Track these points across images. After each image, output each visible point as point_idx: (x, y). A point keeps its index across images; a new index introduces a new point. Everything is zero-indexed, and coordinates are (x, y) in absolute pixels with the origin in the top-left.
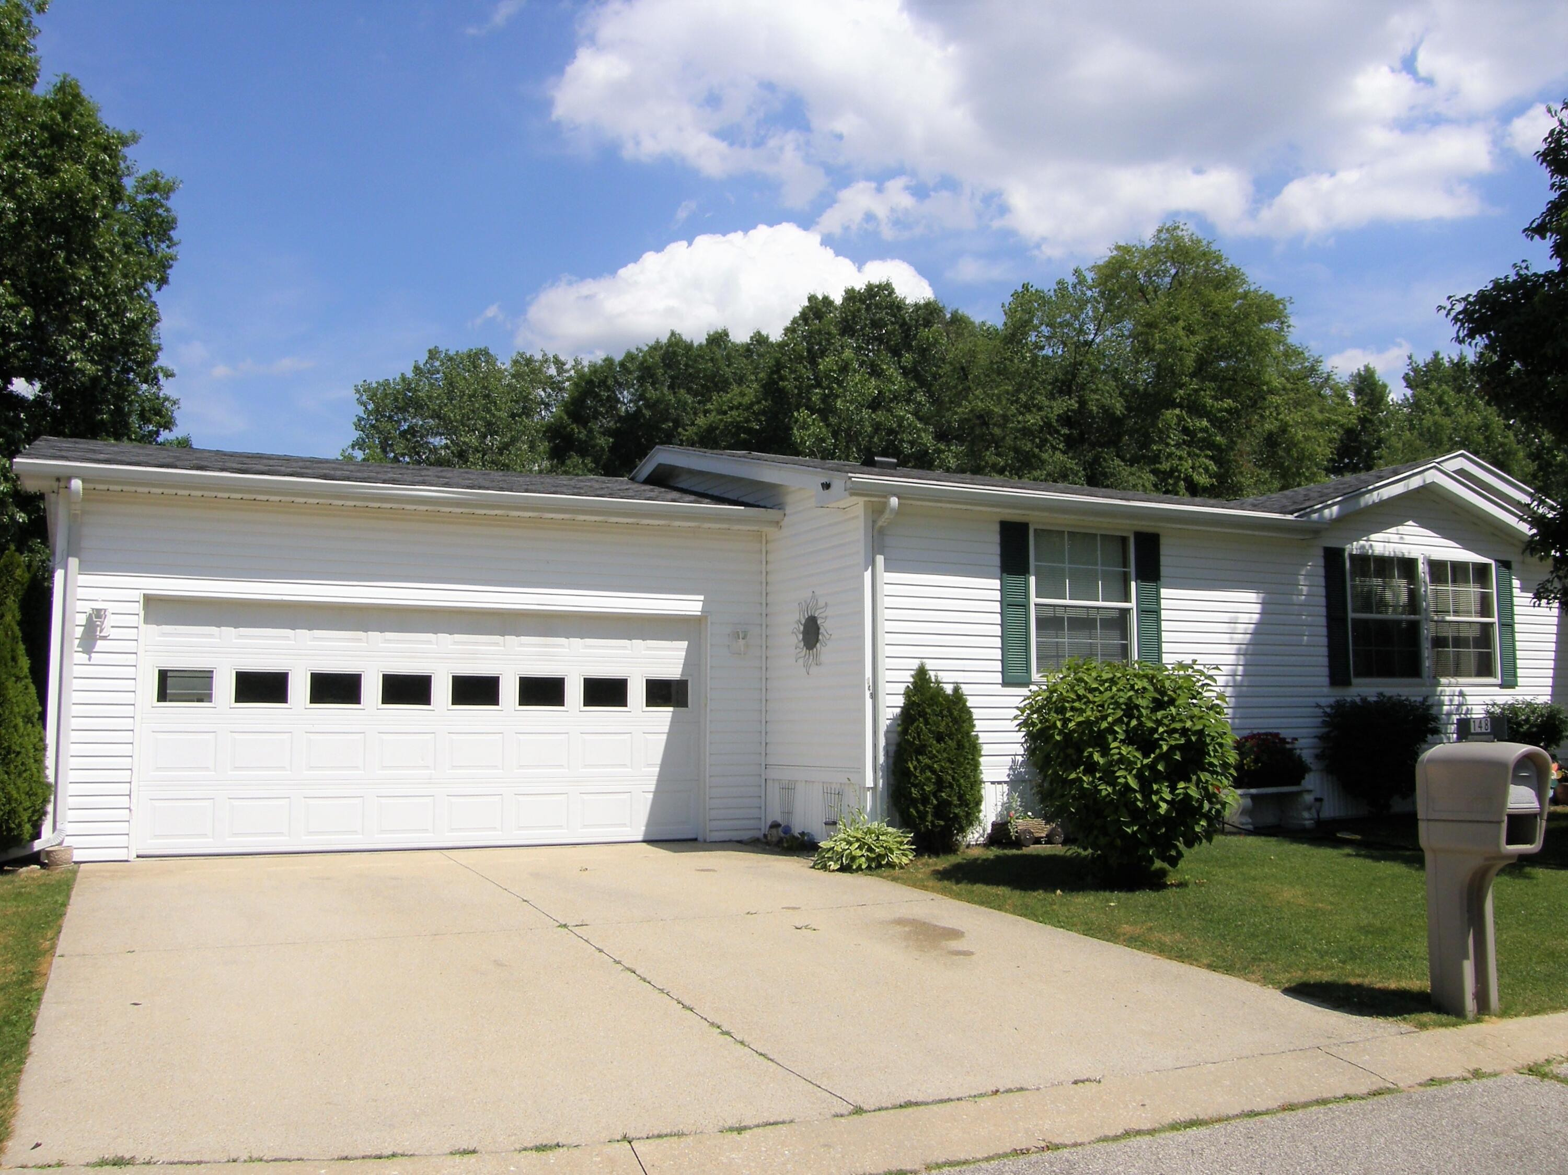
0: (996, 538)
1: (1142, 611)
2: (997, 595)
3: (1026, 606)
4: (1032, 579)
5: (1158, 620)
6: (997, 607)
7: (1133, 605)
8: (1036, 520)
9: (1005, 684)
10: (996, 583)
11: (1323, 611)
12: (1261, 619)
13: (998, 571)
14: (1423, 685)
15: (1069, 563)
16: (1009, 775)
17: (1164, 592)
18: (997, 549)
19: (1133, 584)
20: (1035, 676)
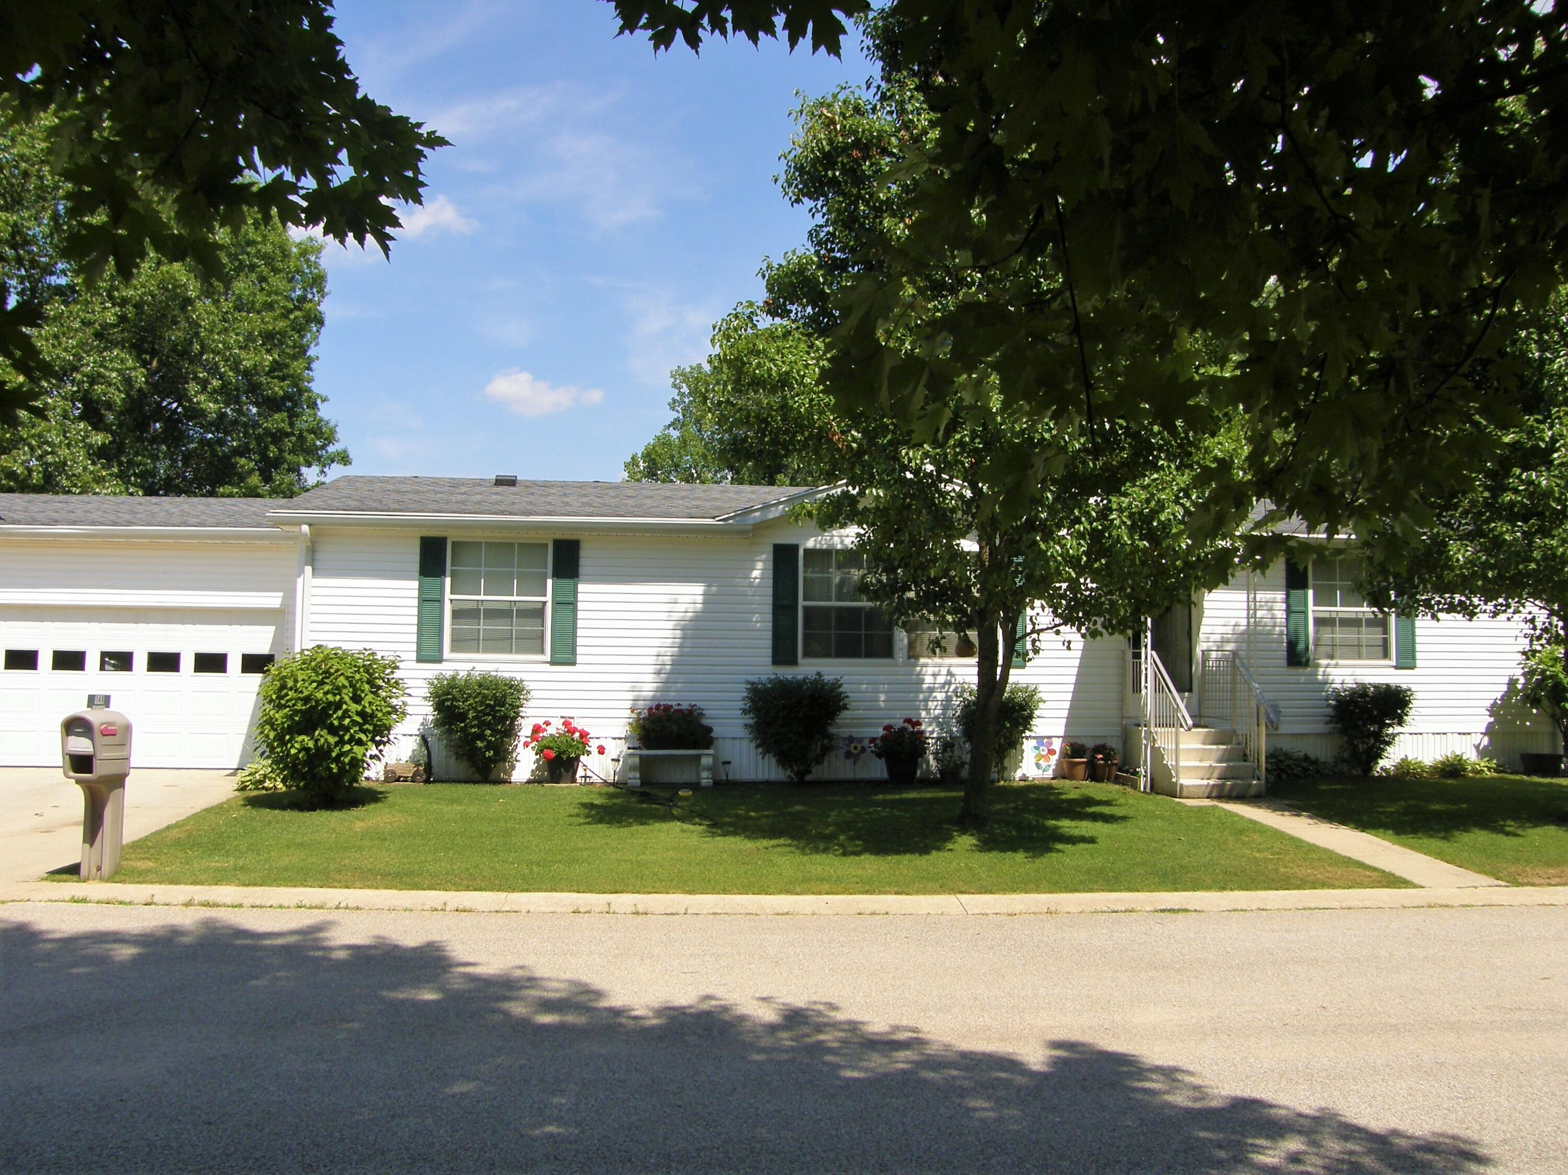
0: (417, 550)
1: (556, 603)
2: (416, 593)
3: (441, 601)
4: (448, 580)
5: (575, 611)
6: (415, 602)
7: (549, 598)
8: (453, 536)
9: (419, 660)
10: (415, 584)
11: (770, 600)
12: (704, 608)
13: (418, 574)
14: (896, 665)
15: (485, 566)
16: (419, 729)
17: (582, 587)
18: (417, 558)
19: (550, 582)
20: (447, 653)
